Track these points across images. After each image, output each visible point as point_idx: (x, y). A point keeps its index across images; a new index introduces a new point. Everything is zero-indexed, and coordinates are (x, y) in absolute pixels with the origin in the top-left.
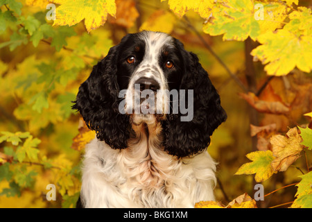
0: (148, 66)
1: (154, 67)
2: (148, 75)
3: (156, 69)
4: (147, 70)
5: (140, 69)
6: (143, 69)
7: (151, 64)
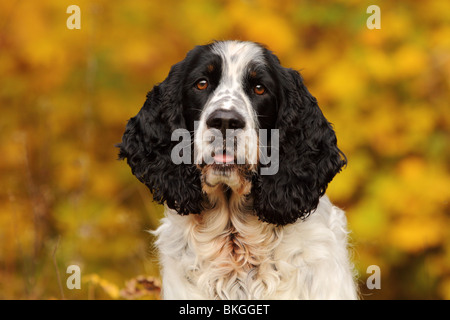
0: (227, 92)
1: (235, 94)
2: (227, 106)
3: (240, 97)
4: (226, 99)
5: (216, 98)
6: (220, 97)
7: (231, 90)
